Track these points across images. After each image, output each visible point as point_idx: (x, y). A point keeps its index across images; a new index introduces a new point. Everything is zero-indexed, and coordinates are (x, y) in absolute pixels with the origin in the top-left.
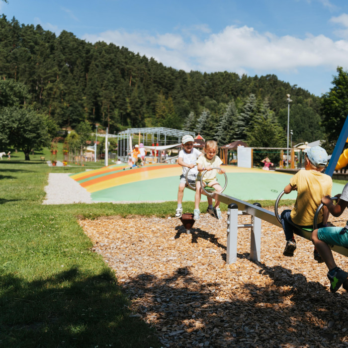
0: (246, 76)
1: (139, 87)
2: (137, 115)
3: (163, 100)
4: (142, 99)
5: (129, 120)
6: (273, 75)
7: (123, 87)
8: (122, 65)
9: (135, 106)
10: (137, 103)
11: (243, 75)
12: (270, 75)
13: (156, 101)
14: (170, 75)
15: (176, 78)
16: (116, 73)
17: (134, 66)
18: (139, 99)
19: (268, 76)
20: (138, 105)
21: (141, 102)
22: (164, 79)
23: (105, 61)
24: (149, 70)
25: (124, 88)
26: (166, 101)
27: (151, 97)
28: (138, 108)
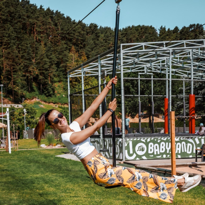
0: (164, 29)
1: (45, 44)
2: (46, 79)
3: (76, 59)
4: (51, 59)
5: (34, 85)
6: (198, 24)
7: (27, 44)
8: (24, 19)
9: (43, 67)
10: (46, 64)
11: (161, 28)
12: (194, 25)
13: (67, 61)
14: (80, 30)
15: (87, 33)
16: (18, 28)
17: (38, 20)
18: (48, 58)
19: (191, 26)
20: (46, 66)
21: (50, 62)
22: (74, 34)
23: (3, 15)
24: (56, 25)
25: (29, 45)
26: (79, 60)
27: (60, 57)
28: (46, 70)
